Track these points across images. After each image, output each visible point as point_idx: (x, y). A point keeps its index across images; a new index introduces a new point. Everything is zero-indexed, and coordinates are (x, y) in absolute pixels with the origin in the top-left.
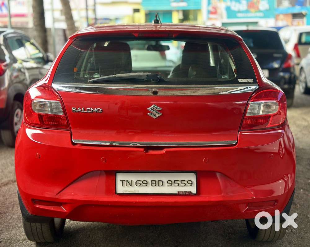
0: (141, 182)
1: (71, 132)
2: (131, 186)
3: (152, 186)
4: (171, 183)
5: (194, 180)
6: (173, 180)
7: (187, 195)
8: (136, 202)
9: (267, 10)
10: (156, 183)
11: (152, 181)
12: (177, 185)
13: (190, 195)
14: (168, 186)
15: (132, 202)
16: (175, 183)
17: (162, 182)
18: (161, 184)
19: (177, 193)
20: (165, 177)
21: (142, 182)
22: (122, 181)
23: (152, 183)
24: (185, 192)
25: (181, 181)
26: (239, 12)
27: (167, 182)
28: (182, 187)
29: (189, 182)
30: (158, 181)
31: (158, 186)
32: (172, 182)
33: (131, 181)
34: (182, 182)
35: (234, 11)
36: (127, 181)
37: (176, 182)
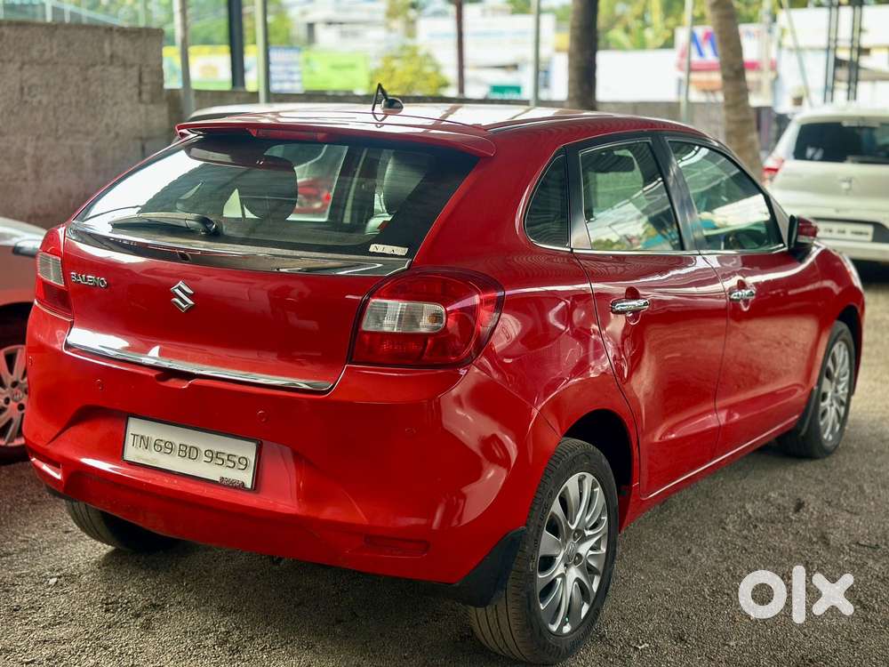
0: (163, 445)
1: (73, 322)
2: (146, 448)
3: (180, 455)
5: (252, 458)
6: (214, 451)
7: (236, 488)
10: (186, 451)
11: (180, 445)
12: (220, 462)
13: (241, 489)
14: (205, 461)
16: (217, 457)
17: (195, 450)
18: (194, 454)
19: (217, 479)
22: (135, 436)
23: (180, 450)
24: (232, 481)
27: (205, 454)
28: (228, 469)
29: (241, 460)
31: (190, 458)
32: (213, 454)
33: (148, 438)
34: (231, 458)
36: (142, 437)
37: (219, 455)
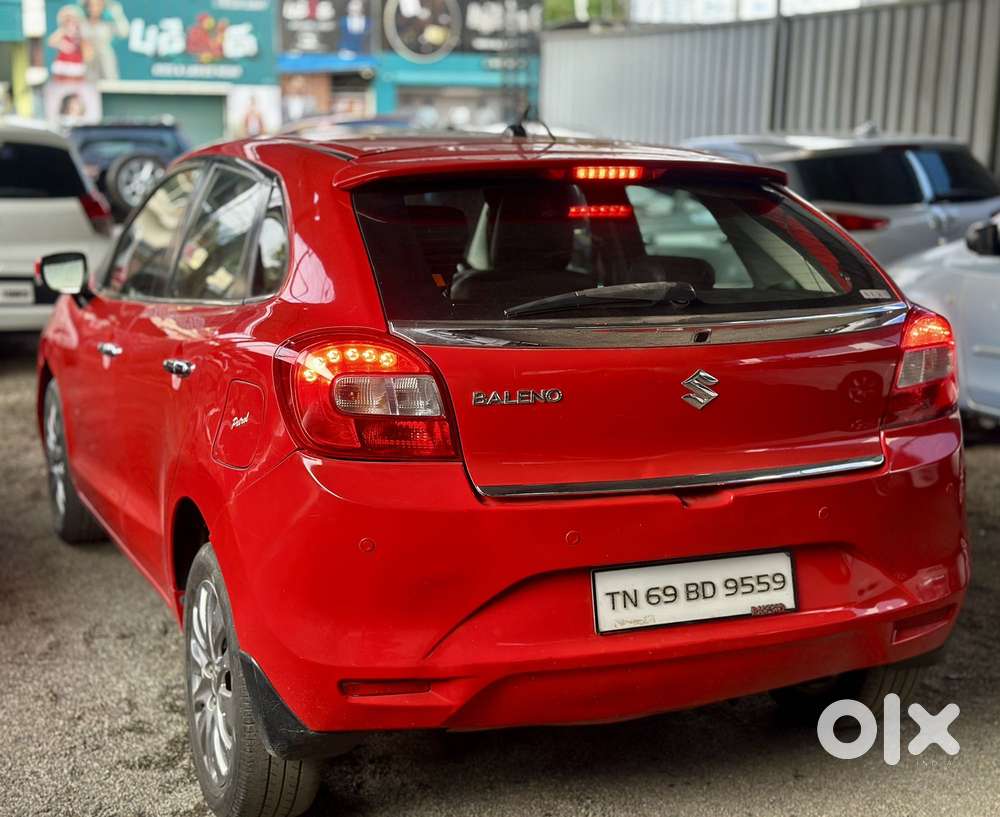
0: (660, 593)
1: (464, 465)
2: (636, 605)
3: (689, 599)
4: (735, 586)
5: (788, 572)
6: (737, 578)
7: (776, 614)
8: (655, 651)
9: (248, 59)
10: (697, 591)
11: (687, 585)
12: (748, 589)
13: (782, 613)
14: (727, 595)
15: (645, 652)
16: (743, 585)
17: (711, 586)
18: (709, 590)
19: (749, 611)
20: (717, 572)
21: (664, 592)
22: (612, 594)
23: (688, 592)
24: (769, 607)
25: (759, 577)
26: (157, 58)
27: (726, 586)
28: (761, 595)
29: (778, 579)
30: (703, 583)
31: (705, 597)
32: (736, 583)
33: (635, 591)
34: (762, 580)
35: (141, 56)
36: (625, 593)
37: (746, 582)
